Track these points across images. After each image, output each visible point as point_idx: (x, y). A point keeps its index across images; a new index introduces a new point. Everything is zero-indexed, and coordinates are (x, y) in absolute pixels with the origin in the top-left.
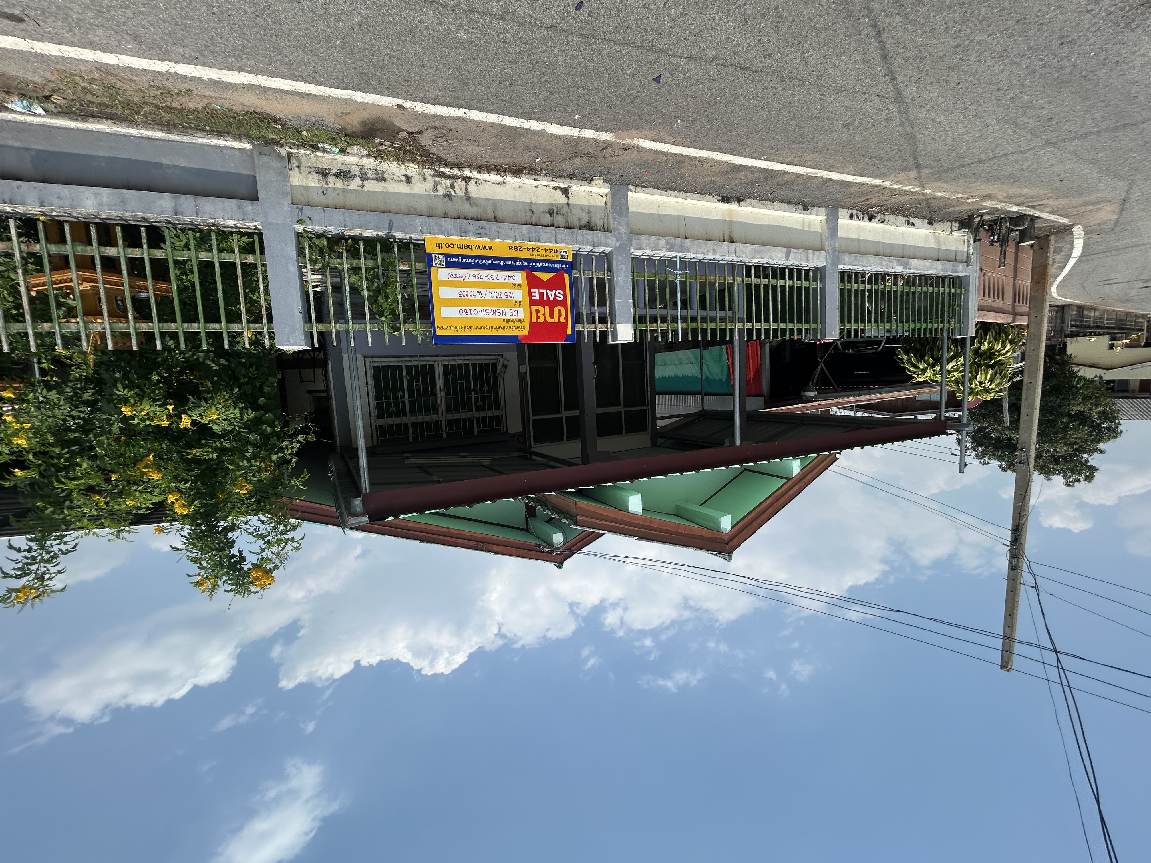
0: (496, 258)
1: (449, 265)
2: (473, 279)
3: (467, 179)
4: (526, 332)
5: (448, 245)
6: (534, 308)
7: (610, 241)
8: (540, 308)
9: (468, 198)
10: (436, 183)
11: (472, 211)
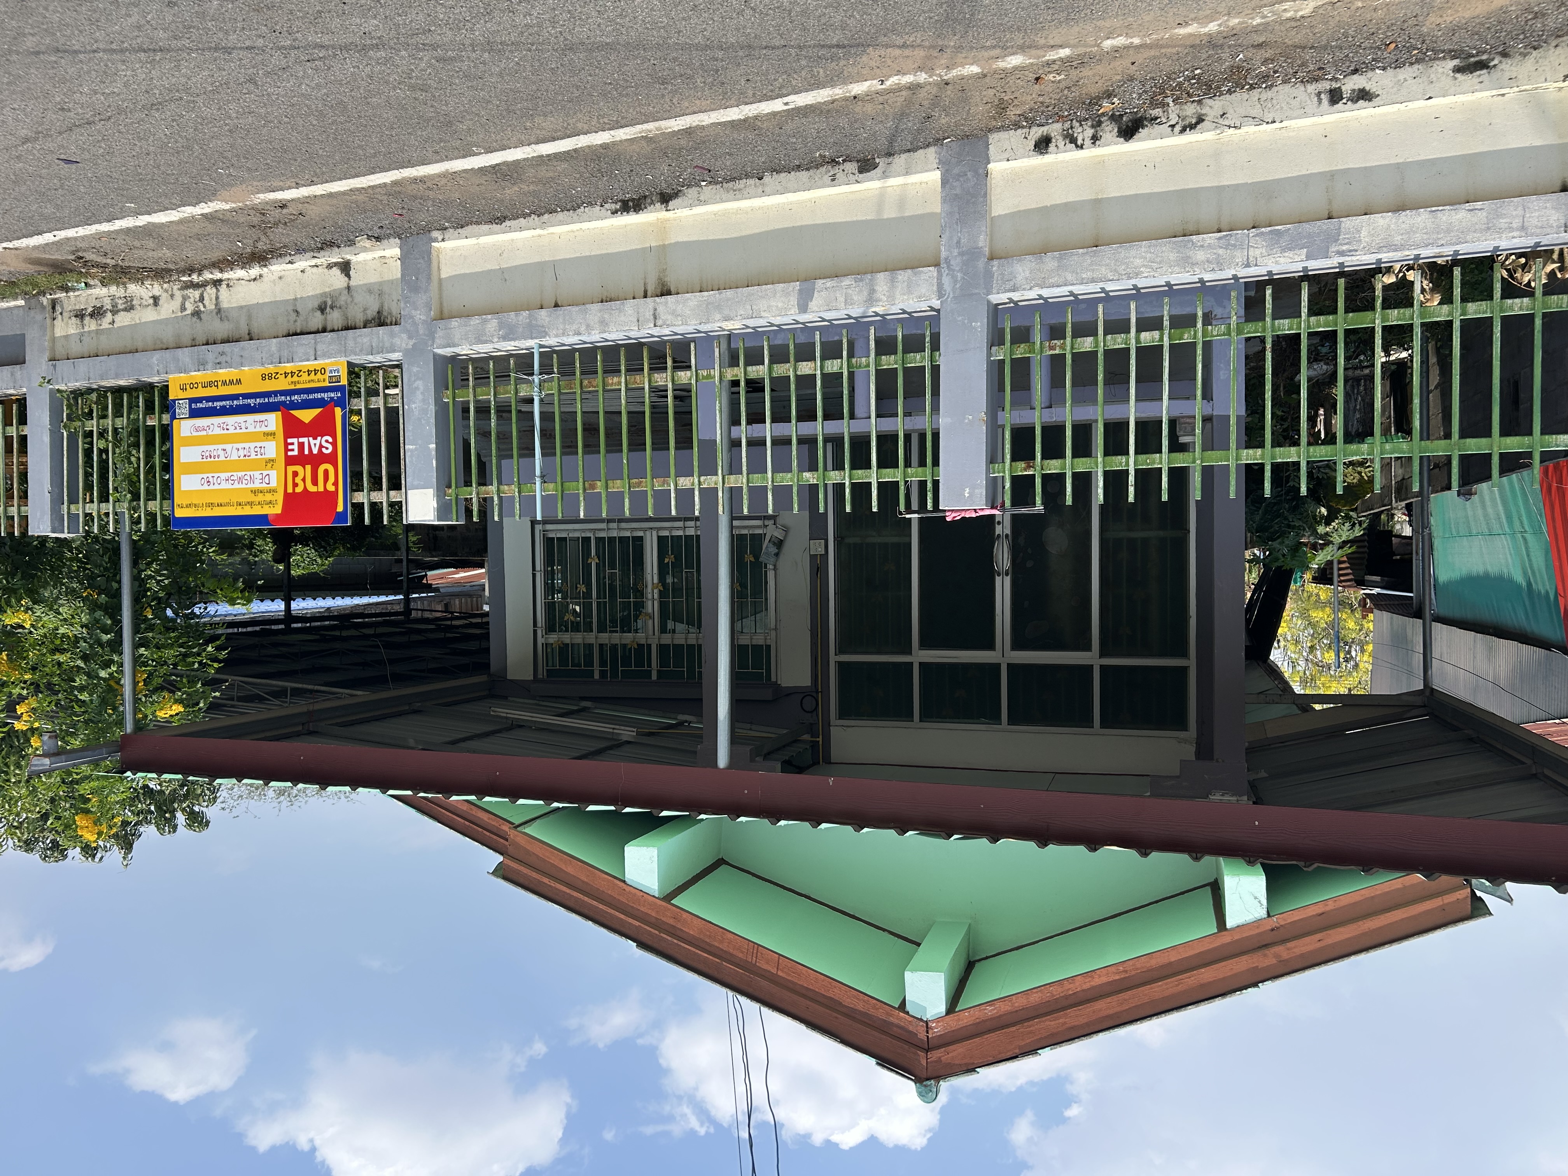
0: (247, 395)
1: (195, 414)
2: (218, 431)
3: (217, 283)
4: (278, 510)
5: (193, 386)
6: (291, 469)
7: (397, 341)
8: (298, 468)
9: (219, 311)
10: (185, 298)
11: (221, 329)
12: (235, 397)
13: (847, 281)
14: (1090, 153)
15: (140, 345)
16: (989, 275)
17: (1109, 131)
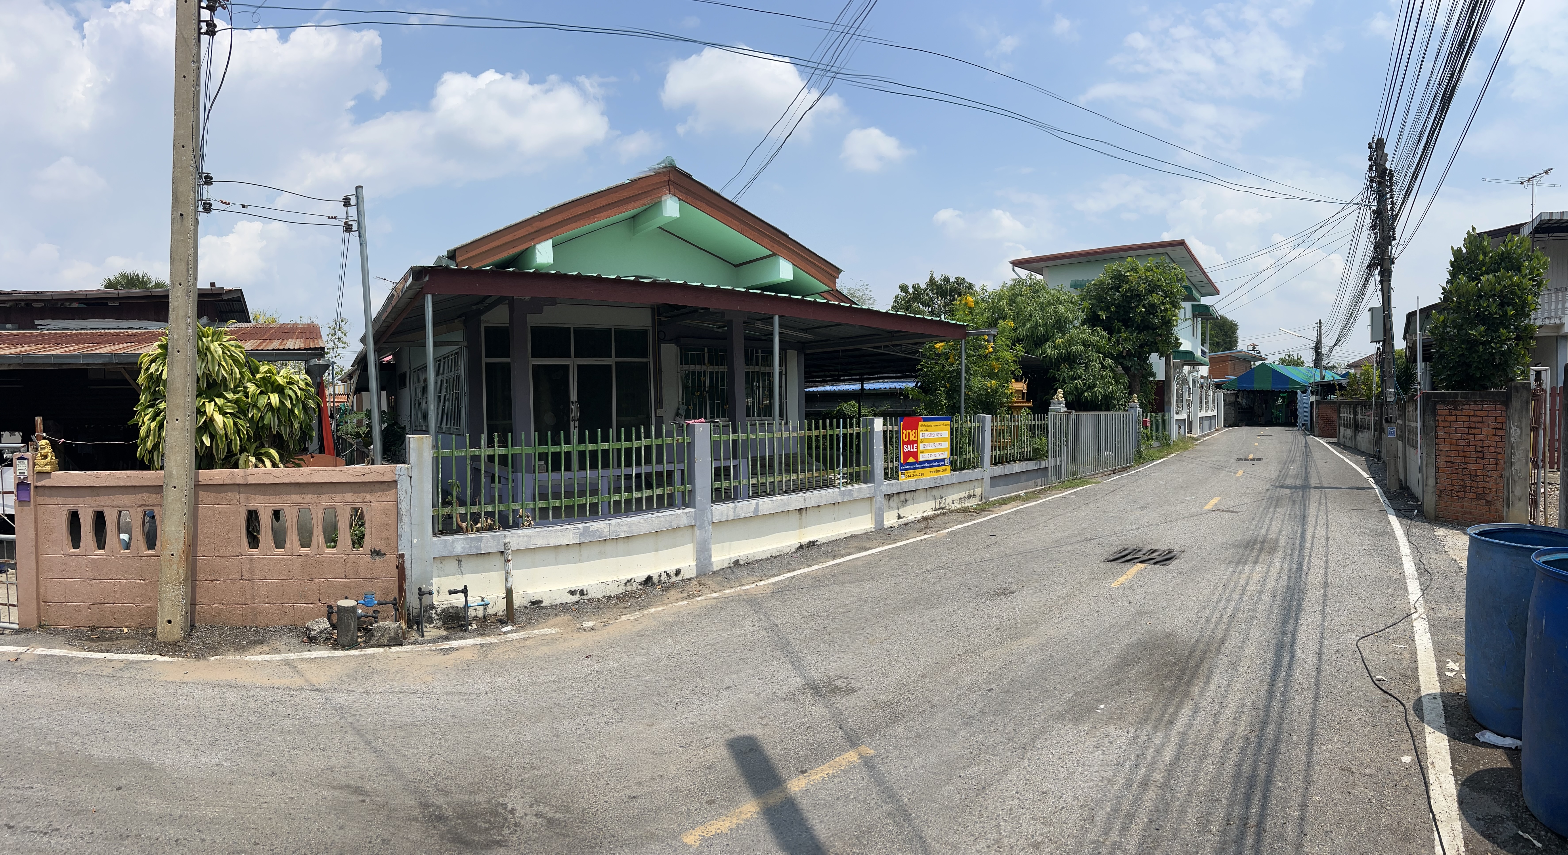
0: (928, 467)
1: (943, 460)
2: (937, 453)
3: (936, 510)
4: (920, 423)
5: (943, 471)
6: (916, 439)
7: (885, 488)
8: (914, 439)
9: (935, 499)
10: (945, 504)
11: (935, 492)
12: (932, 466)
13: (743, 516)
14: (662, 570)
15: (958, 485)
16: (695, 519)
17: (655, 579)
